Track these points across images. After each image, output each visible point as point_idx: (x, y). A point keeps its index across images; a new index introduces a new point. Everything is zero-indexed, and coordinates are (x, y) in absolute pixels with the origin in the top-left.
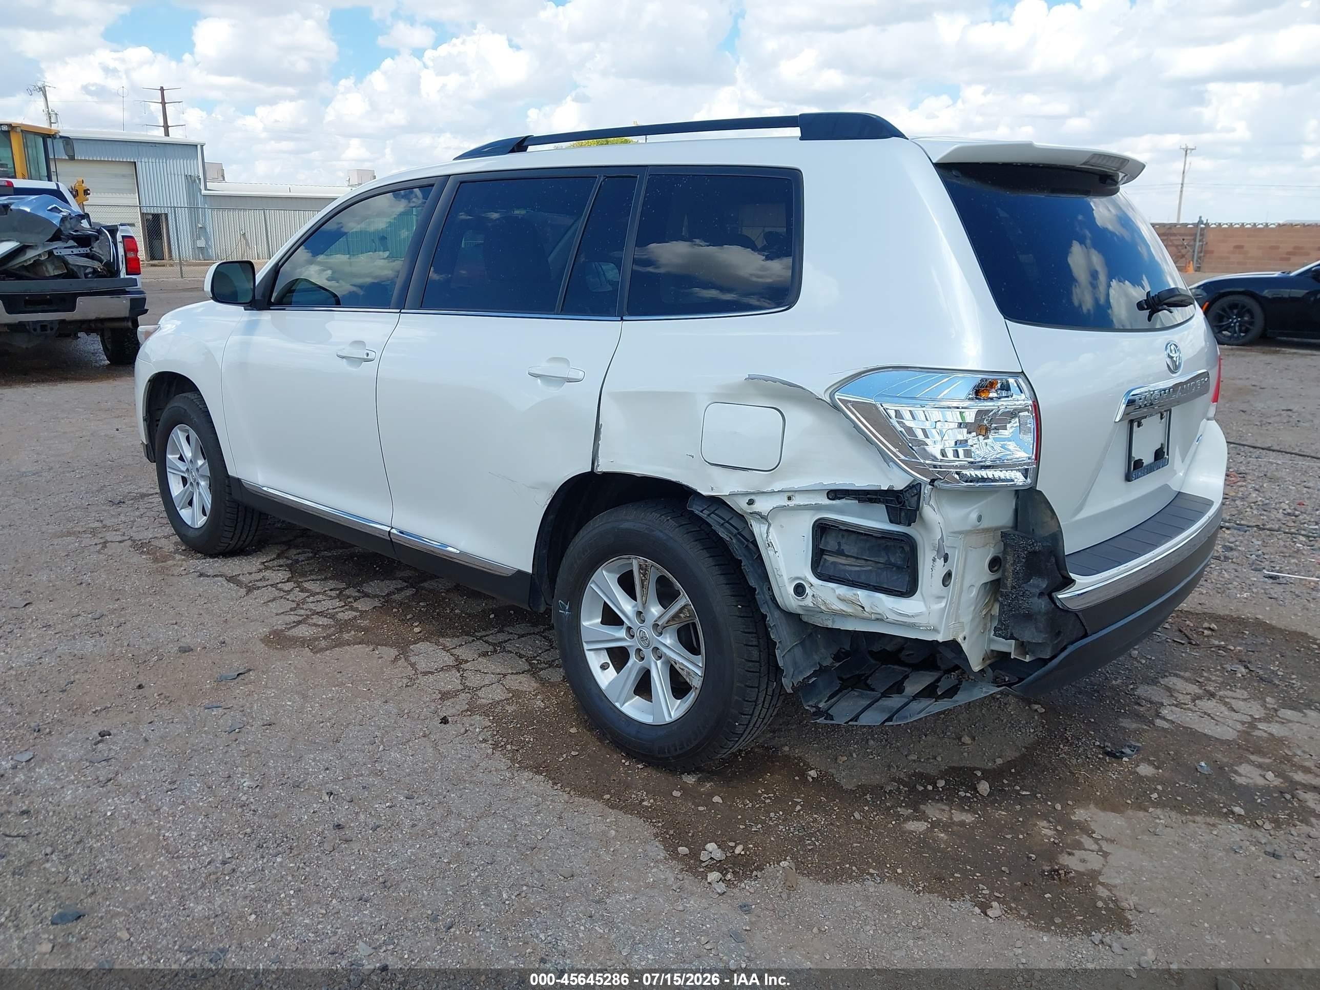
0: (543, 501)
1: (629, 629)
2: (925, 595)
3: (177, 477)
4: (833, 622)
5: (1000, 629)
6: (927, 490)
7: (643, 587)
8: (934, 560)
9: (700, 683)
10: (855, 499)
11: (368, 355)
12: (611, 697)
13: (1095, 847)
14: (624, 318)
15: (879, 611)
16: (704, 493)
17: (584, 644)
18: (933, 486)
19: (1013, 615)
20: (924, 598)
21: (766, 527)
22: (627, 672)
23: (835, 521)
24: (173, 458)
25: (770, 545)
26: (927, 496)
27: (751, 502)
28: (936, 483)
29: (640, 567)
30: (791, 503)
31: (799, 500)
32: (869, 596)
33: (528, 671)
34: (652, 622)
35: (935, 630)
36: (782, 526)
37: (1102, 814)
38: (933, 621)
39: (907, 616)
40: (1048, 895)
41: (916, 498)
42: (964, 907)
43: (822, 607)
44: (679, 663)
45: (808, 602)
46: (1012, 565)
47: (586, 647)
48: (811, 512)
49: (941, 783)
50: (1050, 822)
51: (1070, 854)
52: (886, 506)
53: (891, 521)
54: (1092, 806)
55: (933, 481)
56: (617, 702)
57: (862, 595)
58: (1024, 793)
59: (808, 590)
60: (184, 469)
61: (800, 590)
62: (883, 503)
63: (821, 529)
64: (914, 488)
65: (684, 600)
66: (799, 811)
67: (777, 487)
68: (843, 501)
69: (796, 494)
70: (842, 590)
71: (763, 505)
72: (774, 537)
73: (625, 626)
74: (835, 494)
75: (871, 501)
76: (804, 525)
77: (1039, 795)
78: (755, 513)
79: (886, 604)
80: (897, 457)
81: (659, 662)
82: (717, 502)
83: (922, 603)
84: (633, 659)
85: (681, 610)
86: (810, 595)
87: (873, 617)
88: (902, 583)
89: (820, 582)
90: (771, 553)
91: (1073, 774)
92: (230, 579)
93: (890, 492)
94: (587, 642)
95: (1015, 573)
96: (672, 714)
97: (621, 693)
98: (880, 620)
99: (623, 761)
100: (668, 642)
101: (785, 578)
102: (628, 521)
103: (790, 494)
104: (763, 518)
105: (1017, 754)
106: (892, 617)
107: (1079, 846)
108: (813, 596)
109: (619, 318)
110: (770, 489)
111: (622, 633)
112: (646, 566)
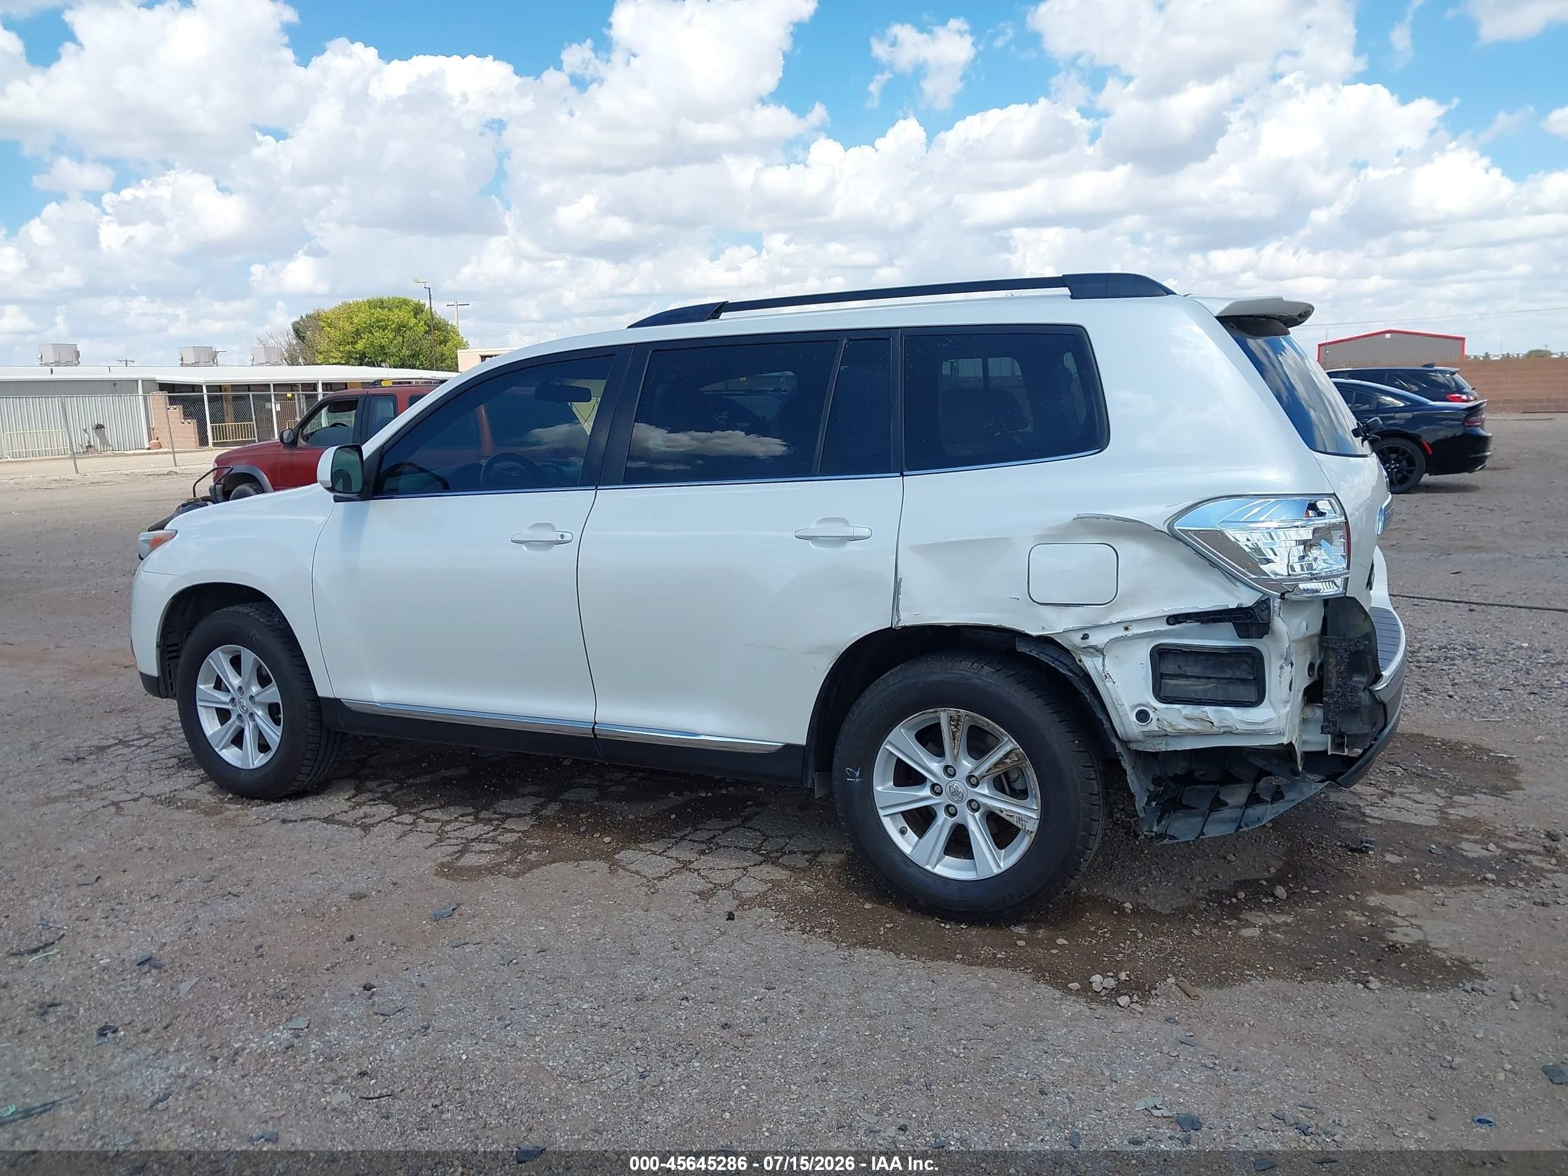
0: (823, 666)
1: (933, 786)
2: (1274, 703)
3: (210, 710)
4: (1167, 744)
5: (1327, 727)
6: (1276, 603)
7: (954, 739)
8: (1281, 668)
9: (1036, 826)
10: (1198, 621)
11: (562, 536)
12: (920, 860)
13: (1406, 923)
14: (905, 473)
15: (1229, 724)
16: (1034, 633)
17: (880, 811)
18: (1283, 599)
19: (1341, 711)
20: (1272, 704)
21: (1101, 660)
22: (938, 831)
23: (1175, 645)
24: (207, 688)
25: (1107, 676)
26: (1277, 609)
27: (1085, 637)
28: (1286, 596)
29: (951, 719)
30: (1129, 633)
31: (1135, 630)
32: (1216, 711)
33: (764, 861)
34: (966, 774)
35: (1282, 734)
36: (1117, 657)
37: (1389, 897)
38: (1282, 724)
39: (1258, 724)
40: (1403, 965)
41: (1267, 612)
42: (1344, 986)
43: (1168, 729)
44: (1007, 810)
45: (1153, 726)
46: (1336, 666)
47: (881, 813)
48: (1149, 640)
49: (1242, 895)
50: (1354, 910)
51: (1392, 932)
52: (1234, 624)
53: (1240, 637)
54: (1376, 893)
55: (1283, 594)
56: (927, 864)
57: (1210, 711)
58: (1314, 892)
59: (1152, 715)
60: (227, 699)
61: (1143, 716)
62: (1230, 621)
63: (1160, 655)
64: (1264, 604)
65: (1009, 744)
66: (1142, 938)
67: (1116, 618)
68: (1184, 625)
69: (1133, 624)
70: (1188, 710)
71: (1097, 639)
72: (1110, 668)
73: (929, 784)
74: (1174, 619)
75: (1214, 621)
76: (1142, 654)
77: (1328, 892)
78: (1090, 647)
79: (1235, 716)
80: (1247, 576)
81: (977, 815)
82: (1047, 641)
83: (1271, 710)
84: (942, 816)
85: (1006, 756)
86: (1155, 719)
87: (1222, 730)
88: (1251, 693)
89: (1165, 706)
90: (1109, 684)
91: (1342, 871)
92: (328, 820)
93: (1240, 610)
94: (881, 808)
95: (1339, 673)
96: (1002, 865)
97: (930, 856)
98: (1230, 733)
99: (943, 925)
100: (986, 792)
101: (1127, 707)
102: (934, 673)
103: (1126, 625)
104: (1099, 651)
105: (1281, 863)
106: (1241, 727)
107: (1393, 924)
108: (1158, 719)
109: (899, 474)
110: (1107, 622)
111: (926, 792)
112: (959, 716)
